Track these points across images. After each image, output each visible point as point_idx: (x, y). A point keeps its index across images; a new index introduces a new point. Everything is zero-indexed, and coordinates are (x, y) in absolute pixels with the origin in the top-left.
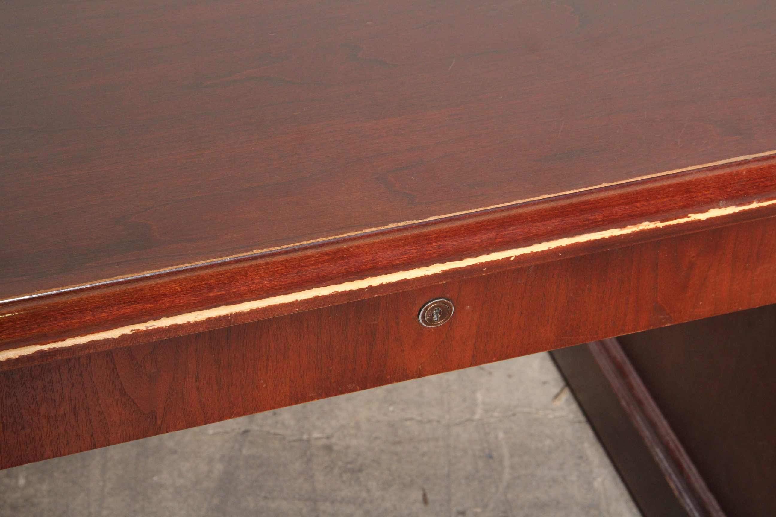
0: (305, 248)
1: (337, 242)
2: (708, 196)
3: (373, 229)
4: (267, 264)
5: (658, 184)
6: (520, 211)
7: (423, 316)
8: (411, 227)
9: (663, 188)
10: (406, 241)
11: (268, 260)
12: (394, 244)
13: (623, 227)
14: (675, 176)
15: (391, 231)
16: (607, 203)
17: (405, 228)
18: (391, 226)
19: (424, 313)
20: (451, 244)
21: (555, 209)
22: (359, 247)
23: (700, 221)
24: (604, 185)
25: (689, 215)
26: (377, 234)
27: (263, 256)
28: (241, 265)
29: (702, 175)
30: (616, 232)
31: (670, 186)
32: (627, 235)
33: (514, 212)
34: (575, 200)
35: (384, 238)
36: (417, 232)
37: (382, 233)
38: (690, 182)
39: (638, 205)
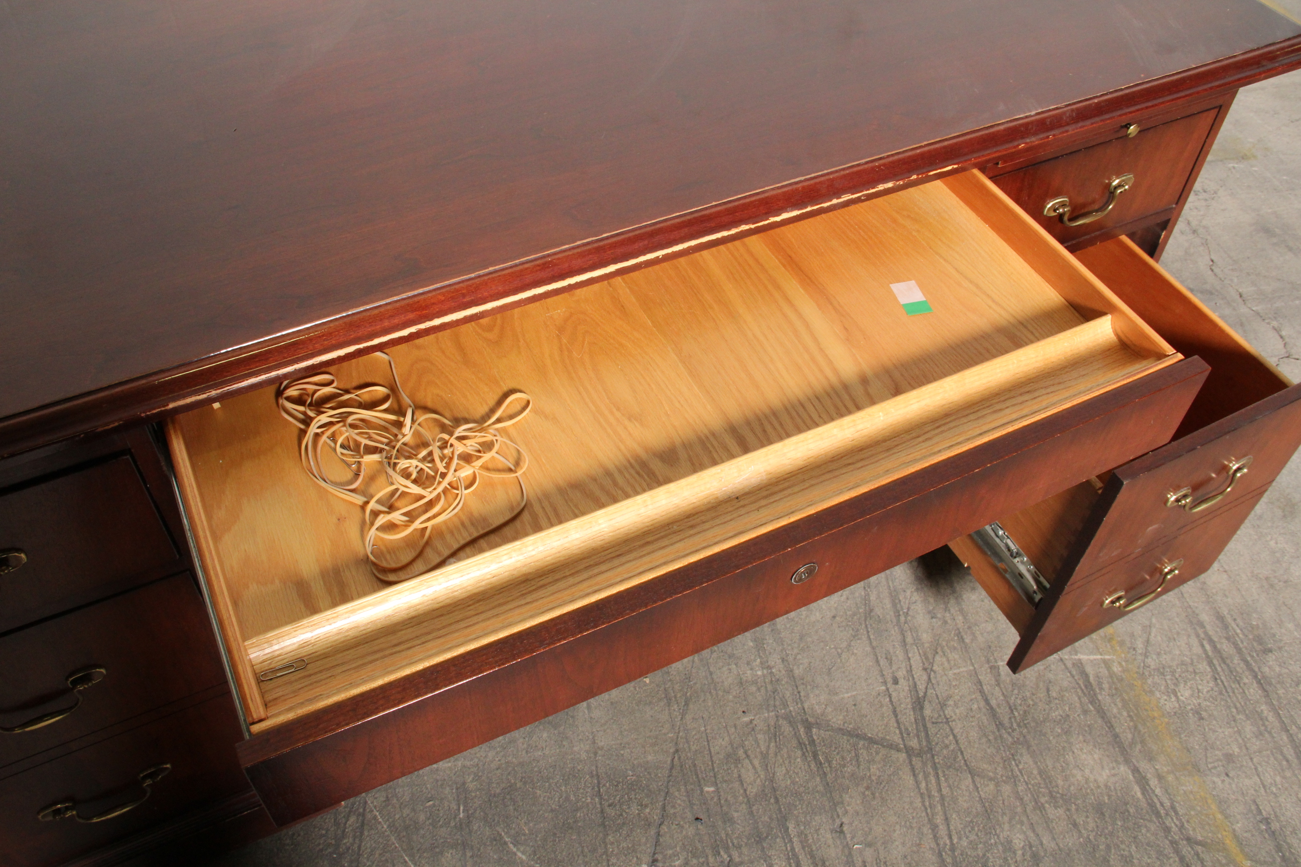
0: (523, 263)
1: (544, 257)
2: (780, 205)
3: (567, 246)
4: (499, 276)
5: (748, 200)
6: (662, 225)
8: (592, 242)
9: (752, 202)
10: (590, 252)
11: (499, 274)
12: (582, 255)
13: (729, 229)
14: (758, 194)
15: (578, 247)
16: (718, 215)
17: (588, 243)
18: (579, 243)
20: (619, 251)
21: (683, 222)
22: (558, 259)
23: (776, 222)
24: (714, 203)
25: (770, 218)
26: (570, 249)
27: (496, 271)
28: (482, 279)
29: (775, 192)
31: (755, 201)
32: (732, 234)
33: (658, 226)
34: (696, 215)
35: (576, 251)
36: (596, 245)
37: (573, 248)
38: (767, 198)
39: (737, 214)
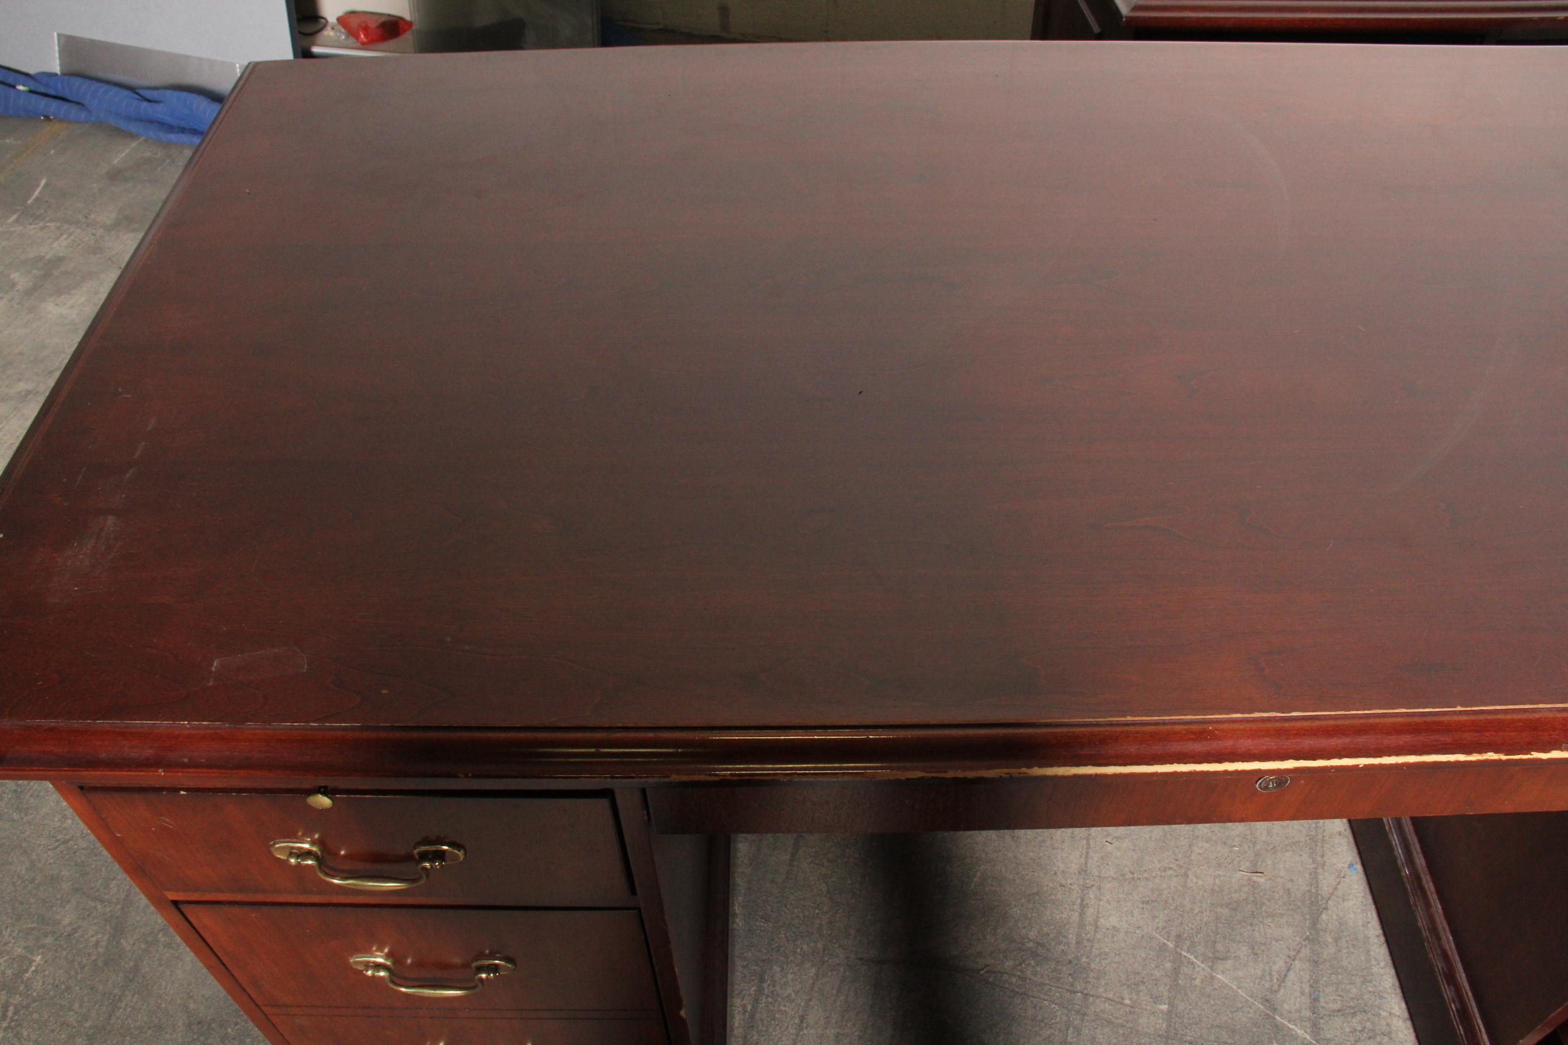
0: (1174, 723)
1: (1203, 722)
2: (1553, 737)
3: (1239, 715)
4: (1137, 732)
5: (1509, 717)
6: (1377, 720)
7: (1261, 784)
8: (1275, 719)
9: (1513, 721)
10: (1267, 733)
11: (1138, 728)
12: (1253, 734)
13: (1469, 753)
14: (1525, 711)
15: (1255, 720)
16: (1459, 727)
17: (1269, 719)
18: (1256, 715)
19: (1262, 781)
20: (1309, 743)
21: (1409, 724)
22: (1223, 731)
23: (1541, 759)
24: (1459, 708)
25: (1532, 753)
26: (1241, 721)
27: (1133, 724)
28: (1113, 729)
29: (1551, 715)
30: (1461, 757)
31: (1520, 720)
32: (1471, 762)
33: (1371, 721)
34: (1429, 719)
35: (1248, 726)
36: (1278, 725)
37: (1247, 720)
38: (1538, 720)
39: (1487, 734)
